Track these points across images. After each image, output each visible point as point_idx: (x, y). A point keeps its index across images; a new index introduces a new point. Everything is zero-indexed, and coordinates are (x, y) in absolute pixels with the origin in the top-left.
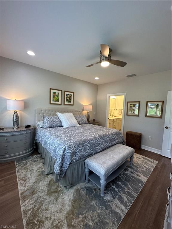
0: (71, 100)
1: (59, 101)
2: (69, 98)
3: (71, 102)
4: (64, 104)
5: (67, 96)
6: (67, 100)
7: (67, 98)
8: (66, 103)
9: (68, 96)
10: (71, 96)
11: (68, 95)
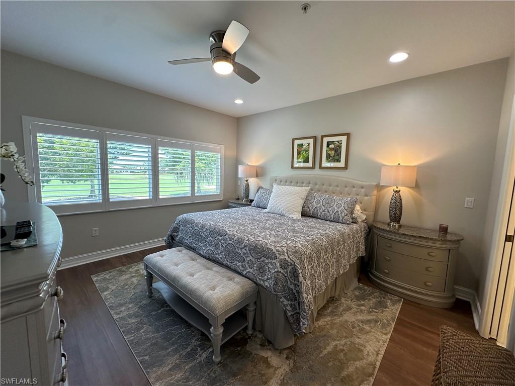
0: (339, 155)
1: (308, 162)
2: (333, 152)
3: (339, 161)
4: (321, 167)
5: (328, 146)
6: (328, 157)
7: (330, 152)
8: (325, 164)
9: (332, 146)
10: (340, 146)
11: (333, 142)
